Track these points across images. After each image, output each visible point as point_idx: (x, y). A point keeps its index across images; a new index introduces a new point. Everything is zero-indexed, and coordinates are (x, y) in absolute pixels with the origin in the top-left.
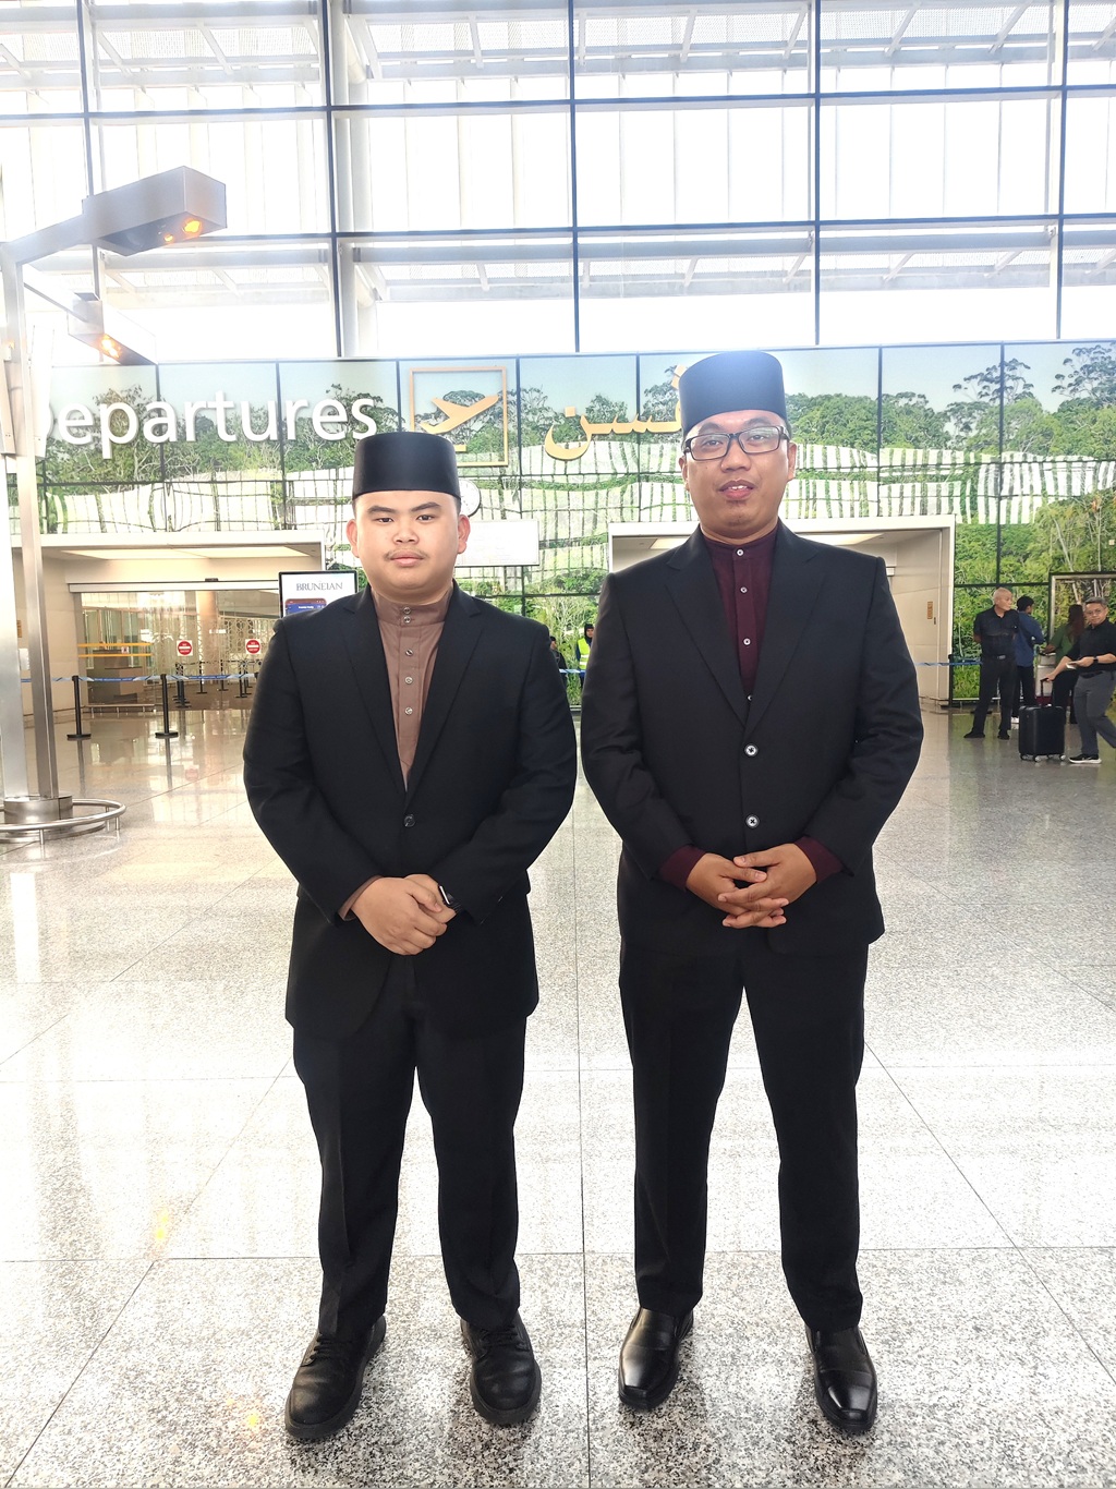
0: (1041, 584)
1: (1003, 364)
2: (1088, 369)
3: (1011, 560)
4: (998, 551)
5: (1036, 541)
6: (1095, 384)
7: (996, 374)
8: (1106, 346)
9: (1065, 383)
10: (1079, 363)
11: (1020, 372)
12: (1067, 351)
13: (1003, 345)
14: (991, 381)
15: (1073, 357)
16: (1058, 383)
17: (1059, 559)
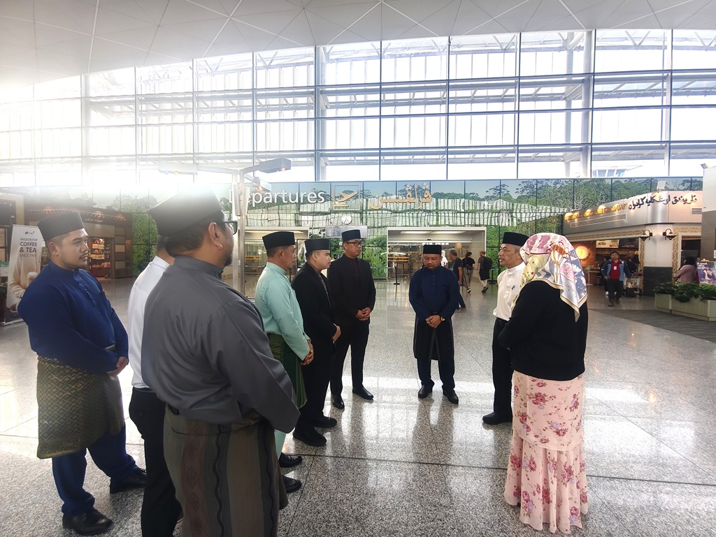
2: (526, 187)
6: (528, 191)
7: (498, 188)
8: (531, 181)
11: (506, 187)
12: (519, 182)
13: (501, 180)
15: (521, 184)
16: (517, 191)
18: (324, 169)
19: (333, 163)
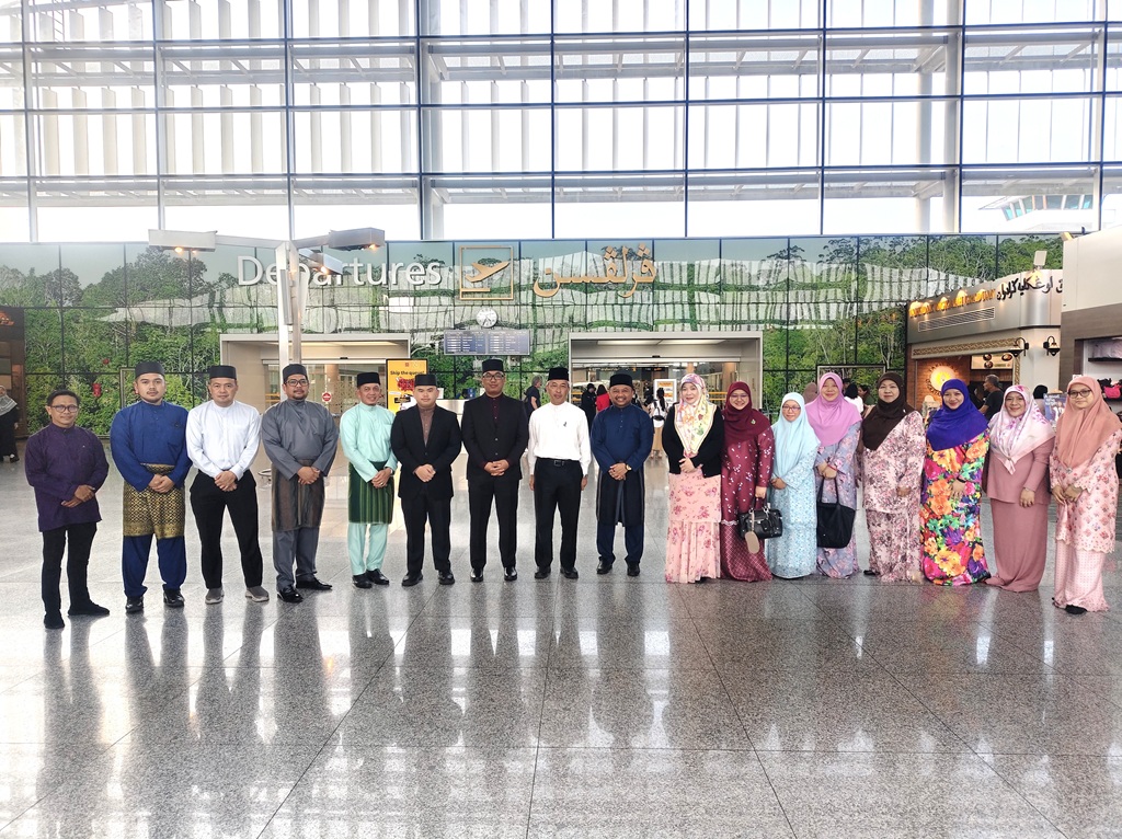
0: (811, 370)
1: (789, 249)
2: (838, 252)
3: (795, 356)
4: (787, 351)
5: (808, 346)
6: (842, 260)
7: (785, 254)
8: (848, 239)
9: (824, 259)
10: (832, 248)
11: (799, 253)
12: (825, 242)
13: (789, 238)
14: (782, 258)
15: (829, 245)
16: (820, 259)
17: (822, 357)
18: (439, 211)
19: (456, 200)
